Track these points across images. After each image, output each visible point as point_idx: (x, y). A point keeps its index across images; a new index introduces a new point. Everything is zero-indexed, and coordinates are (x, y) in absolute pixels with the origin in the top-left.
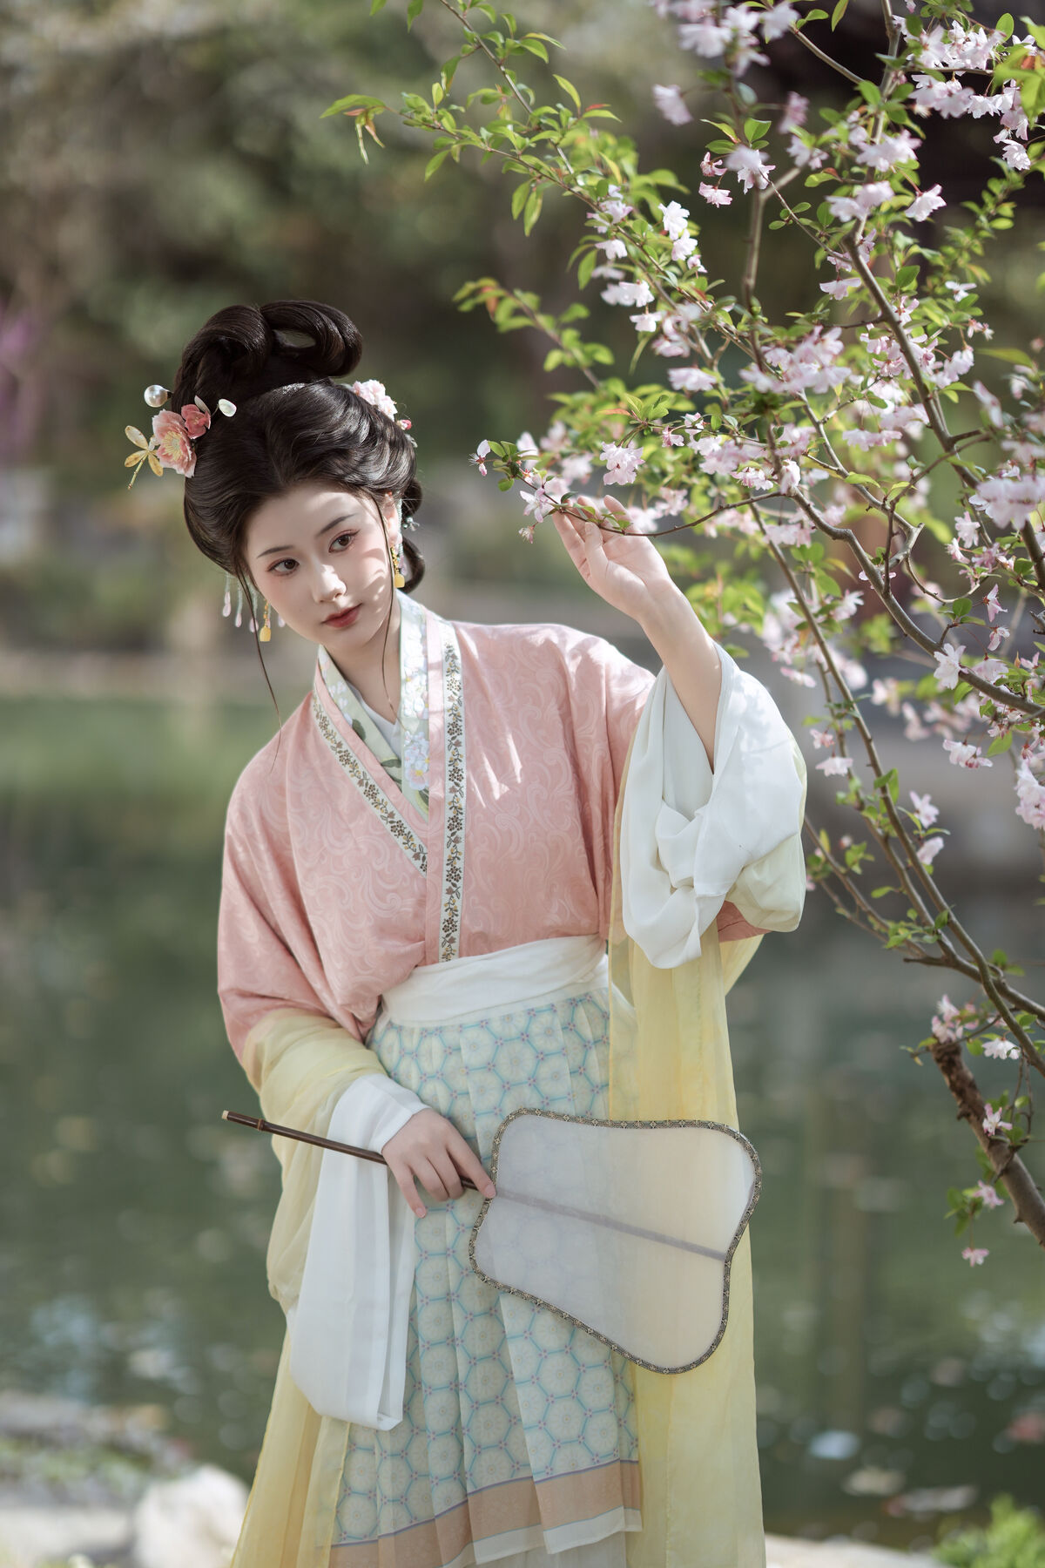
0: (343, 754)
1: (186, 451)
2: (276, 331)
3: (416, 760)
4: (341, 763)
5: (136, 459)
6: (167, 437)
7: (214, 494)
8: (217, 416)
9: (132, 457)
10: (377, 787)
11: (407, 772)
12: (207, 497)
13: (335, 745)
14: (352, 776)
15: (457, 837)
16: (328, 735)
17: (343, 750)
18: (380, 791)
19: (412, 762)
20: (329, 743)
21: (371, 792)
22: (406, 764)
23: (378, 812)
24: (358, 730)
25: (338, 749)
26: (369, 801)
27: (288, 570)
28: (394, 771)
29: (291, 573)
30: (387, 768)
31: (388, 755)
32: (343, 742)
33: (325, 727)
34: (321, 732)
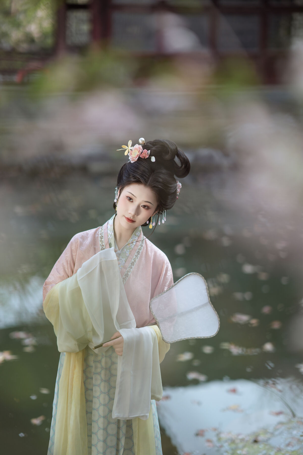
1: (136, 157)
2: (176, 156)
5: (125, 147)
6: (136, 151)
7: (133, 171)
8: (149, 158)
9: (125, 146)
12: (131, 170)
15: (132, 267)
25: (102, 246)
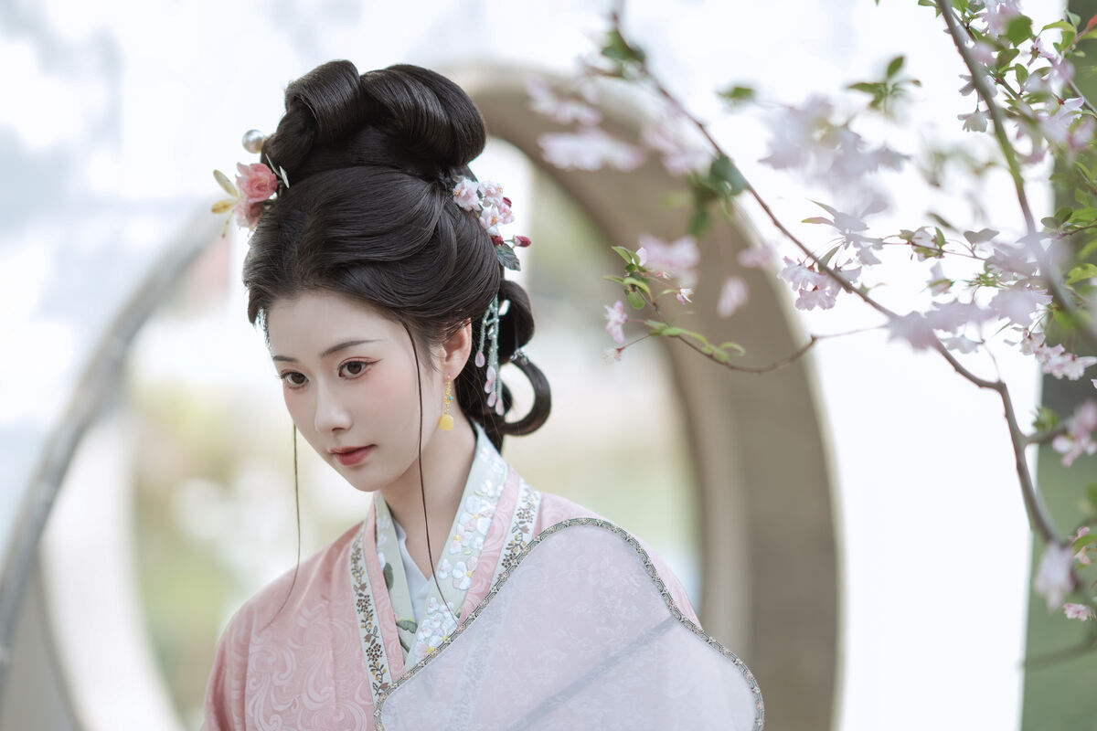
0: (363, 598)
3: (433, 634)
4: (357, 608)
10: (382, 649)
11: (418, 644)
13: (358, 586)
14: (363, 627)
16: (356, 571)
17: (365, 593)
18: (384, 654)
19: (427, 635)
20: (353, 581)
21: (374, 653)
22: (421, 635)
23: (372, 678)
24: (388, 575)
26: (367, 662)
27: (298, 385)
28: (406, 635)
29: (298, 388)
30: (401, 629)
31: (405, 615)
32: (368, 585)
33: (355, 560)
34: (350, 566)
